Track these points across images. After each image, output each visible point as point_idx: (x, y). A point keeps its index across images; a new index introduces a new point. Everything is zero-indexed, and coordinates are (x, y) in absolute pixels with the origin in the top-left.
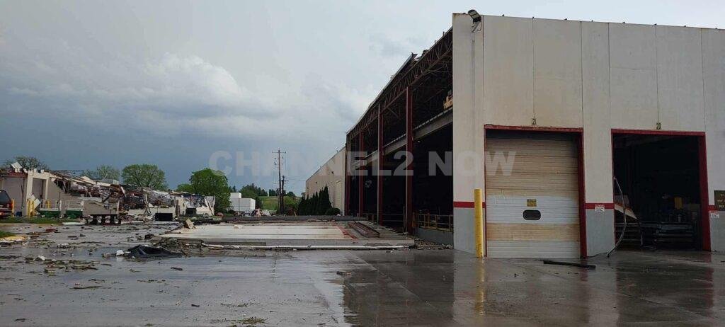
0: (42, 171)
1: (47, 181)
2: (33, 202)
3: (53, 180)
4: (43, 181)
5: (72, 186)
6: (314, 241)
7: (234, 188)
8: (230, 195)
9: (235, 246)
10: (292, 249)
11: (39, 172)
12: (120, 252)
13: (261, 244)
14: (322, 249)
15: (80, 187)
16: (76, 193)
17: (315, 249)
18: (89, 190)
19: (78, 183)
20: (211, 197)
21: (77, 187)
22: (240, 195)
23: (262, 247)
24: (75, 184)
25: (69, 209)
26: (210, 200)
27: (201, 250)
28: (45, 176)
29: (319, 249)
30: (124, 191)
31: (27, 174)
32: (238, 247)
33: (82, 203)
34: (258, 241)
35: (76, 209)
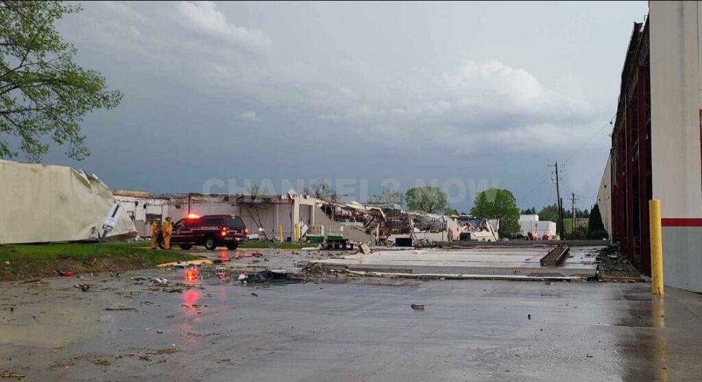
0: (308, 197)
1: (314, 208)
2: (301, 229)
3: (320, 205)
4: (310, 207)
5: (336, 210)
6: (467, 270)
7: (533, 209)
8: (519, 218)
9: (376, 273)
10: (440, 277)
11: (305, 197)
12: (242, 276)
13: (406, 271)
14: (475, 278)
15: (345, 212)
16: (340, 218)
17: (467, 278)
18: (354, 215)
19: (342, 208)
20: (495, 220)
21: (341, 212)
22: (537, 217)
23: (408, 274)
24: (339, 209)
25: (330, 234)
26: (492, 224)
27: (337, 276)
28: (311, 201)
29: (471, 278)
30: (384, 216)
31: (293, 201)
32: (380, 274)
33: (342, 228)
34: (404, 268)
35: (337, 235)
